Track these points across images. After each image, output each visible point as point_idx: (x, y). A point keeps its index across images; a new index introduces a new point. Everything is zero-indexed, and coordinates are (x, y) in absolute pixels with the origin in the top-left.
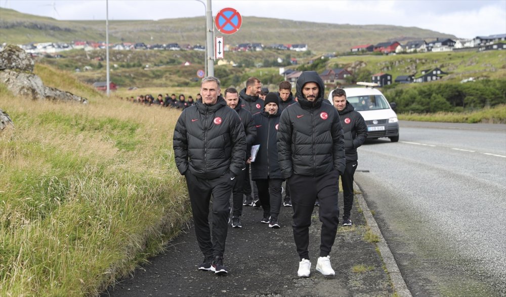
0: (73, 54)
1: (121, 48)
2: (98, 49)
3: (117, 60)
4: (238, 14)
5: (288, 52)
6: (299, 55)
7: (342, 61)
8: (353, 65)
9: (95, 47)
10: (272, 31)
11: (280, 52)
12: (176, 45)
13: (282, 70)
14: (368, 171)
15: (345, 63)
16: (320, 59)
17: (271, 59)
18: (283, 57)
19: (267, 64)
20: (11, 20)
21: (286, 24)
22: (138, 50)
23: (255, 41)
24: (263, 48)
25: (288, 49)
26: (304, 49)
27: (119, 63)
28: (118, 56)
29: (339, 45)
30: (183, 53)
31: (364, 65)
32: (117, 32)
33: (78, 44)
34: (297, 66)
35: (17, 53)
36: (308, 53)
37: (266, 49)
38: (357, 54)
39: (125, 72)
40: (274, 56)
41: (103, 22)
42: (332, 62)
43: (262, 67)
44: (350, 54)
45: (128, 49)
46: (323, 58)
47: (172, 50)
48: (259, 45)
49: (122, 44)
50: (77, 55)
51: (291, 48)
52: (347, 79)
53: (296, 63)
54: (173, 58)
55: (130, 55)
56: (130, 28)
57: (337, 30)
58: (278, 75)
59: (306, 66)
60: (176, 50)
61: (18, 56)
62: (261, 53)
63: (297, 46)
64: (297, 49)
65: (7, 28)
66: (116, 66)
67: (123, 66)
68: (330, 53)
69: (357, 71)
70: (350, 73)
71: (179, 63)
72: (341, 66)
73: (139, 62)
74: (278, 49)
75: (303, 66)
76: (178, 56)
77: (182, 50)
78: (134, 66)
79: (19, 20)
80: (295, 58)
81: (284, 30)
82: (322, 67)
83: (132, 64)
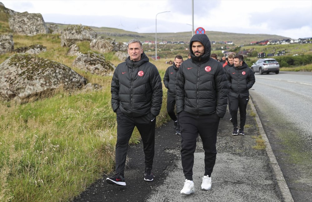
0: (144, 46)
1: (162, 43)
2: (153, 44)
3: (161, 48)
4: (204, 30)
5: (225, 45)
6: (230, 45)
7: (246, 48)
8: (251, 49)
9: (152, 43)
10: (220, 36)
11: (222, 44)
12: (182, 42)
13: (223, 51)
14: (254, 90)
15: (247, 48)
16: (238, 47)
17: (219, 47)
18: (224, 46)
19: (217, 49)
20: (122, 33)
21: (225, 34)
22: (169, 44)
23: (213, 40)
24: (216, 43)
25: (226, 43)
26: (232, 43)
27: (161, 49)
28: (161, 46)
29: (245, 42)
30: (185, 45)
31: (255, 49)
32: (161, 37)
33: (146, 42)
34: (229, 50)
35: (122, 45)
36: (233, 45)
37: (217, 44)
38: (252, 45)
39: (164, 52)
40: (220, 46)
41: (154, 34)
42: (242, 48)
43: (215, 50)
44: (250, 45)
45: (164, 43)
46: (239, 47)
47: (181, 44)
48: (214, 42)
49: (163, 42)
50: (146, 46)
51: (227, 43)
52: (248, 55)
53: (228, 49)
54: (181, 47)
55: (165, 46)
56: (166, 36)
57: (244, 36)
58: (221, 53)
59: (232, 50)
60: (183, 44)
61: (122, 46)
62: (215, 45)
63: (229, 42)
64: (229, 43)
65: (120, 36)
66: (160, 50)
67: (163, 50)
68: (242, 45)
69: (252, 52)
70: (249, 52)
71: (184, 49)
72: (246, 50)
73: (169, 48)
74: (222, 43)
75: (231, 50)
76: (184, 46)
77: (185, 44)
78: (167, 50)
79: (125, 33)
80: (228, 46)
81: (224, 36)
82: (238, 50)
83: (166, 49)
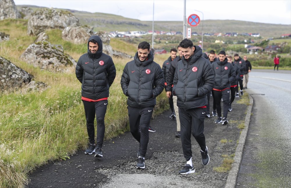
0: (148, 37)
1: (170, 34)
2: (159, 34)
3: (168, 40)
4: (198, 17)
5: (250, 37)
6: (255, 38)
7: (276, 42)
8: (282, 44)
9: (158, 33)
10: (243, 27)
11: (246, 37)
12: (195, 33)
13: (246, 46)
14: (264, 95)
15: (277, 42)
16: (265, 41)
17: (241, 40)
18: (248, 39)
19: (239, 43)
20: (120, 20)
21: (250, 23)
22: (178, 35)
23: (234, 32)
24: (238, 35)
25: (250, 35)
26: (258, 36)
27: (169, 41)
28: (168, 38)
29: (276, 34)
30: (199, 37)
31: (287, 44)
32: (168, 27)
33: (150, 32)
34: (254, 44)
35: (102, 35)
36: (260, 38)
37: (239, 36)
38: (284, 38)
39: (171, 45)
40: (243, 39)
42: (271, 42)
43: (237, 44)
44: (281, 38)
45: (173, 34)
46: (267, 40)
47: (194, 36)
48: (236, 33)
49: (171, 33)
50: (149, 37)
51: (252, 35)
52: (278, 51)
53: (254, 42)
54: (194, 39)
55: (174, 38)
56: (174, 25)
57: (275, 27)
58: (244, 48)
59: (258, 44)
60: (196, 36)
61: (103, 36)
62: (236, 37)
63: (254, 34)
64: (255, 36)
65: (118, 24)
66: (167, 42)
67: (170, 42)
68: (271, 38)
69: (283, 47)
70: (280, 47)
71: (197, 41)
72: (275, 44)
73: (178, 41)
74: (245, 36)
75: (257, 44)
76: (197, 38)
77: (198, 35)
78: (175, 42)
79: (124, 20)
80: (253, 40)
81: (248, 26)
82: (266, 44)
83: (174, 41)
